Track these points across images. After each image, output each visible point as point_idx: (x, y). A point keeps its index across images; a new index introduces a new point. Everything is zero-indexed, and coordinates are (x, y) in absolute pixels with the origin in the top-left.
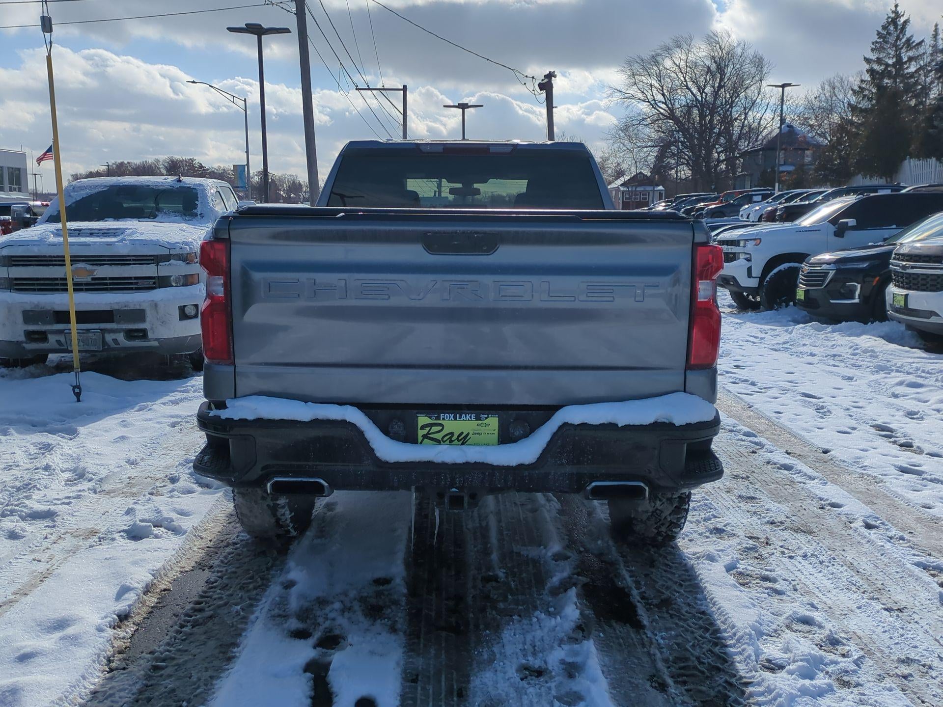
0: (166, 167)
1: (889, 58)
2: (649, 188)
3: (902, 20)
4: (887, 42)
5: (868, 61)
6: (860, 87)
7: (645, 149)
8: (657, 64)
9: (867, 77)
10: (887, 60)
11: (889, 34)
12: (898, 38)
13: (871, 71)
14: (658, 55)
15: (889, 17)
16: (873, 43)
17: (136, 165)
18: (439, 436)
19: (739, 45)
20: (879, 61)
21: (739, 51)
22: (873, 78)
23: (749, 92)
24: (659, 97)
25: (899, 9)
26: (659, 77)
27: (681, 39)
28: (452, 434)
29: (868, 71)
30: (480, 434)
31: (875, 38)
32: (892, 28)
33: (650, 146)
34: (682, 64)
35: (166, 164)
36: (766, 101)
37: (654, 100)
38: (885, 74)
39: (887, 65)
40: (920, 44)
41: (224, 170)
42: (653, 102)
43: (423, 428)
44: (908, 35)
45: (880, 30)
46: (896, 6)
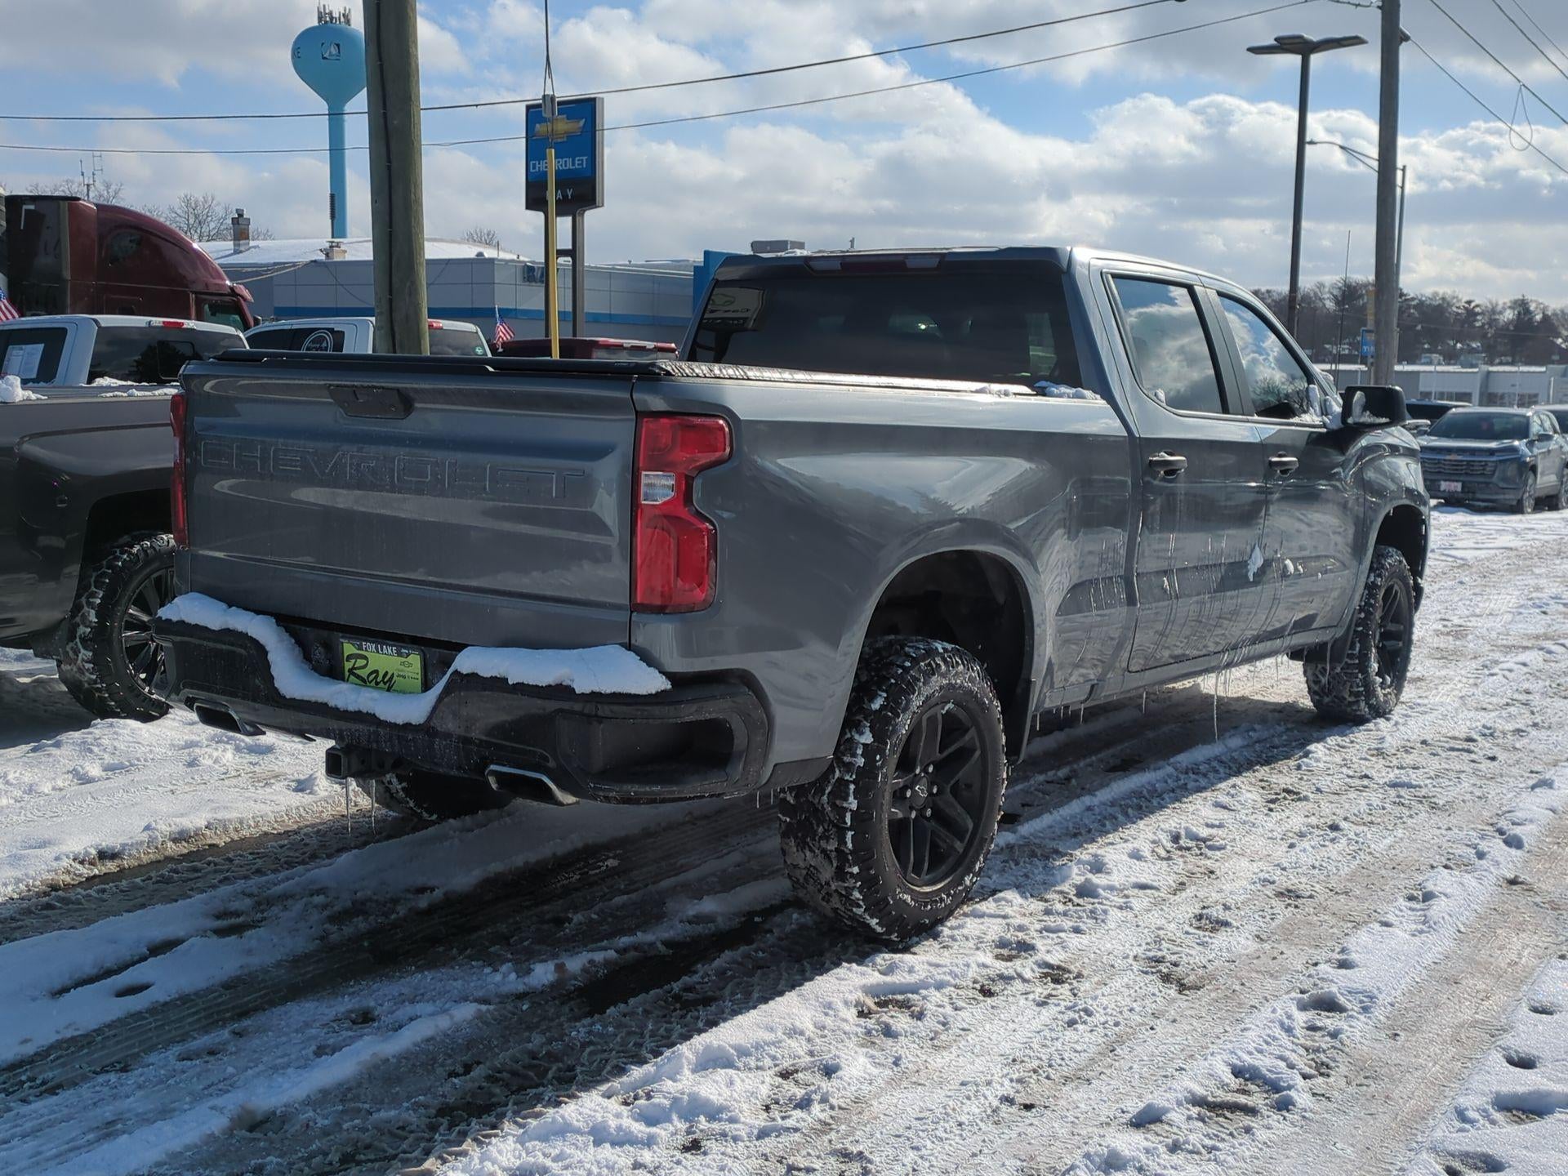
0: (1335, 297)
17: (1279, 294)
18: (363, 673)
28: (376, 672)
30: (404, 677)
35: (1336, 292)
41: (1443, 299)
43: (349, 658)
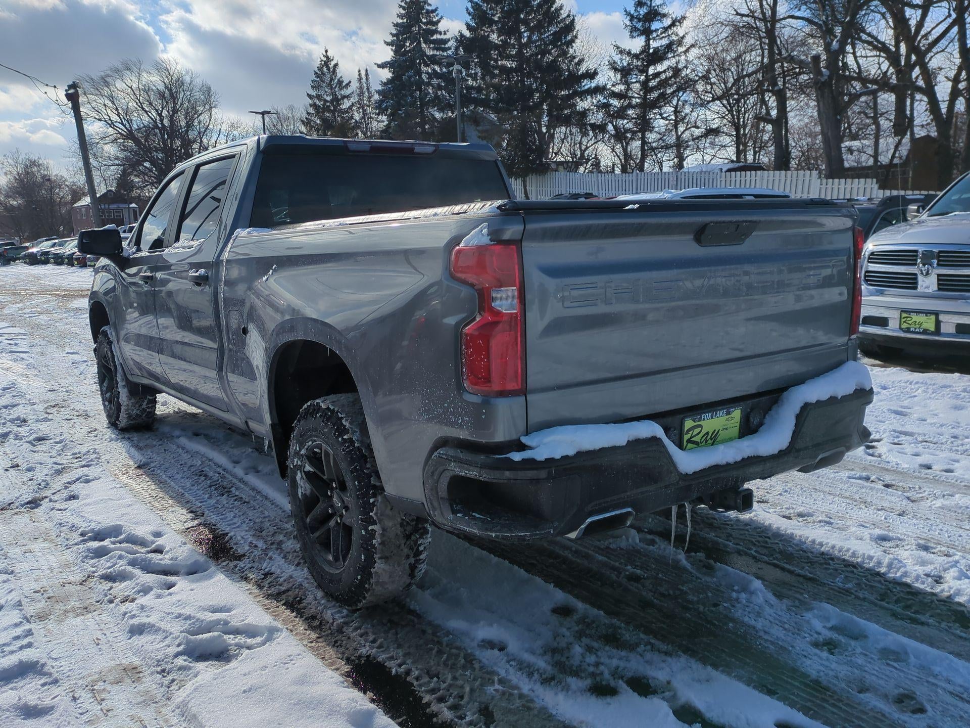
1: (327, 95)
2: (122, 206)
3: (333, 63)
4: (323, 81)
5: (309, 96)
6: (306, 118)
7: (112, 168)
8: (107, 84)
9: (312, 110)
10: (325, 97)
11: (323, 74)
12: (332, 79)
13: (314, 106)
14: (108, 76)
15: (322, 61)
16: (312, 81)
19: (187, 73)
20: (319, 97)
21: (187, 79)
22: (317, 112)
23: (201, 118)
24: (115, 118)
25: (328, 54)
26: (111, 98)
27: (129, 63)
29: (311, 105)
31: (313, 77)
32: (325, 69)
33: (117, 165)
34: (135, 86)
36: (217, 128)
37: (110, 119)
38: (326, 109)
39: (326, 101)
40: (348, 84)
42: (110, 122)
44: (338, 77)
45: (316, 70)
46: (326, 51)
